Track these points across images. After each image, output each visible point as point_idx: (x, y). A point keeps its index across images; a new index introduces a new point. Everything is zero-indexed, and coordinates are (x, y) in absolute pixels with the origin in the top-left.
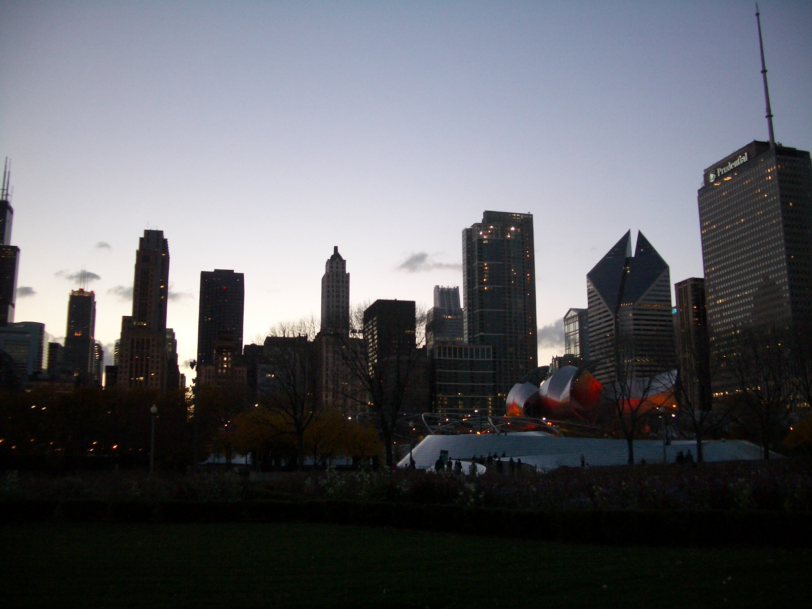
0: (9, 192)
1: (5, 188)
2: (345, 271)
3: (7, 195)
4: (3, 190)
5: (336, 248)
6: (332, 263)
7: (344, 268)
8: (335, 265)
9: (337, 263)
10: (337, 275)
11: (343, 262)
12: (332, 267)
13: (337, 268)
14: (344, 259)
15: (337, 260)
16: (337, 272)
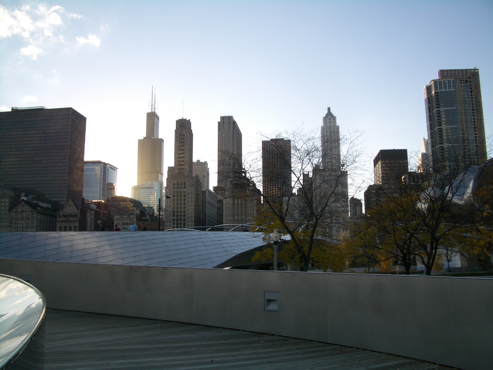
0: (156, 107)
1: (153, 104)
2: (336, 124)
3: (155, 108)
4: (152, 105)
5: (329, 109)
6: (326, 120)
7: (335, 122)
8: (328, 120)
9: (330, 119)
10: (329, 127)
11: (334, 118)
12: (326, 122)
13: (330, 122)
14: (335, 116)
15: (330, 117)
16: (330, 125)
